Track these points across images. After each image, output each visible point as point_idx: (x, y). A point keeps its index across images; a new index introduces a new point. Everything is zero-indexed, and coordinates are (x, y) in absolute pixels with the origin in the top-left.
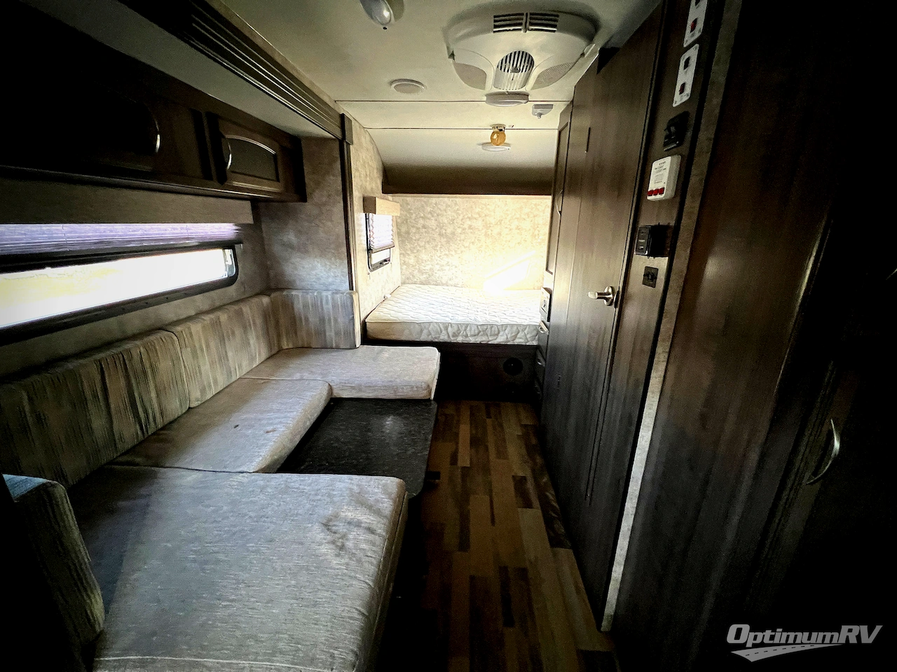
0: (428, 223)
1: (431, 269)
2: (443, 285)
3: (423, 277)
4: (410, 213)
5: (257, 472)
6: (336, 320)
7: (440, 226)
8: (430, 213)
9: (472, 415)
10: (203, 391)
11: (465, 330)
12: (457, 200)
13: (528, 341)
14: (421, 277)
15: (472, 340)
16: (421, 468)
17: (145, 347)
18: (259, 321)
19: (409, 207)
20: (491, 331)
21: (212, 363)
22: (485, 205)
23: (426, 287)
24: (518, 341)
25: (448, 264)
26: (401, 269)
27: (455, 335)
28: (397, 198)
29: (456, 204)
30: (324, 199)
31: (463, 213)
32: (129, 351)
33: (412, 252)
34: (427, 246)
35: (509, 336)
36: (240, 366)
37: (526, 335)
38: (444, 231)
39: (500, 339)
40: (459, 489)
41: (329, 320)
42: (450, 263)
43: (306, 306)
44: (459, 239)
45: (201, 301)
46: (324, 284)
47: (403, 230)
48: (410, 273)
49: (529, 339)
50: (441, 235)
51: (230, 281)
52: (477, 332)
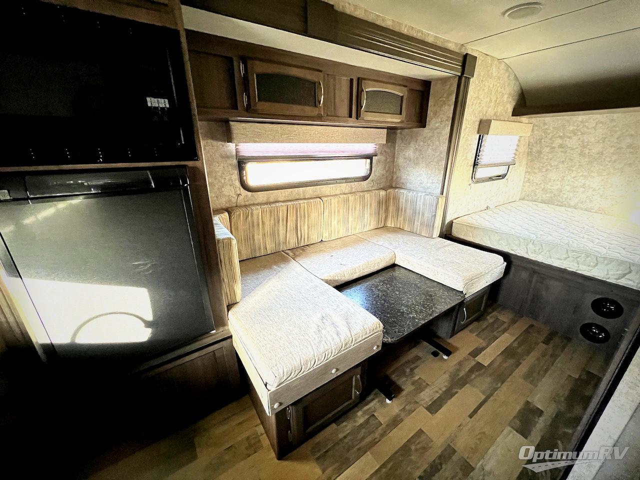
0: (568, 142)
1: (559, 189)
2: (570, 206)
3: (546, 197)
4: (545, 133)
5: (322, 280)
6: (423, 214)
9: (527, 331)
10: (330, 234)
14: (544, 196)
16: (409, 328)
17: (307, 205)
18: (374, 205)
19: (546, 127)
21: (338, 222)
25: (584, 186)
26: (523, 186)
30: (437, 125)
32: (300, 205)
33: (540, 170)
36: (355, 228)
38: (587, 151)
40: (462, 374)
41: (419, 213)
43: (407, 201)
45: (344, 187)
46: (424, 188)
47: (535, 150)
48: (532, 191)
51: (365, 178)
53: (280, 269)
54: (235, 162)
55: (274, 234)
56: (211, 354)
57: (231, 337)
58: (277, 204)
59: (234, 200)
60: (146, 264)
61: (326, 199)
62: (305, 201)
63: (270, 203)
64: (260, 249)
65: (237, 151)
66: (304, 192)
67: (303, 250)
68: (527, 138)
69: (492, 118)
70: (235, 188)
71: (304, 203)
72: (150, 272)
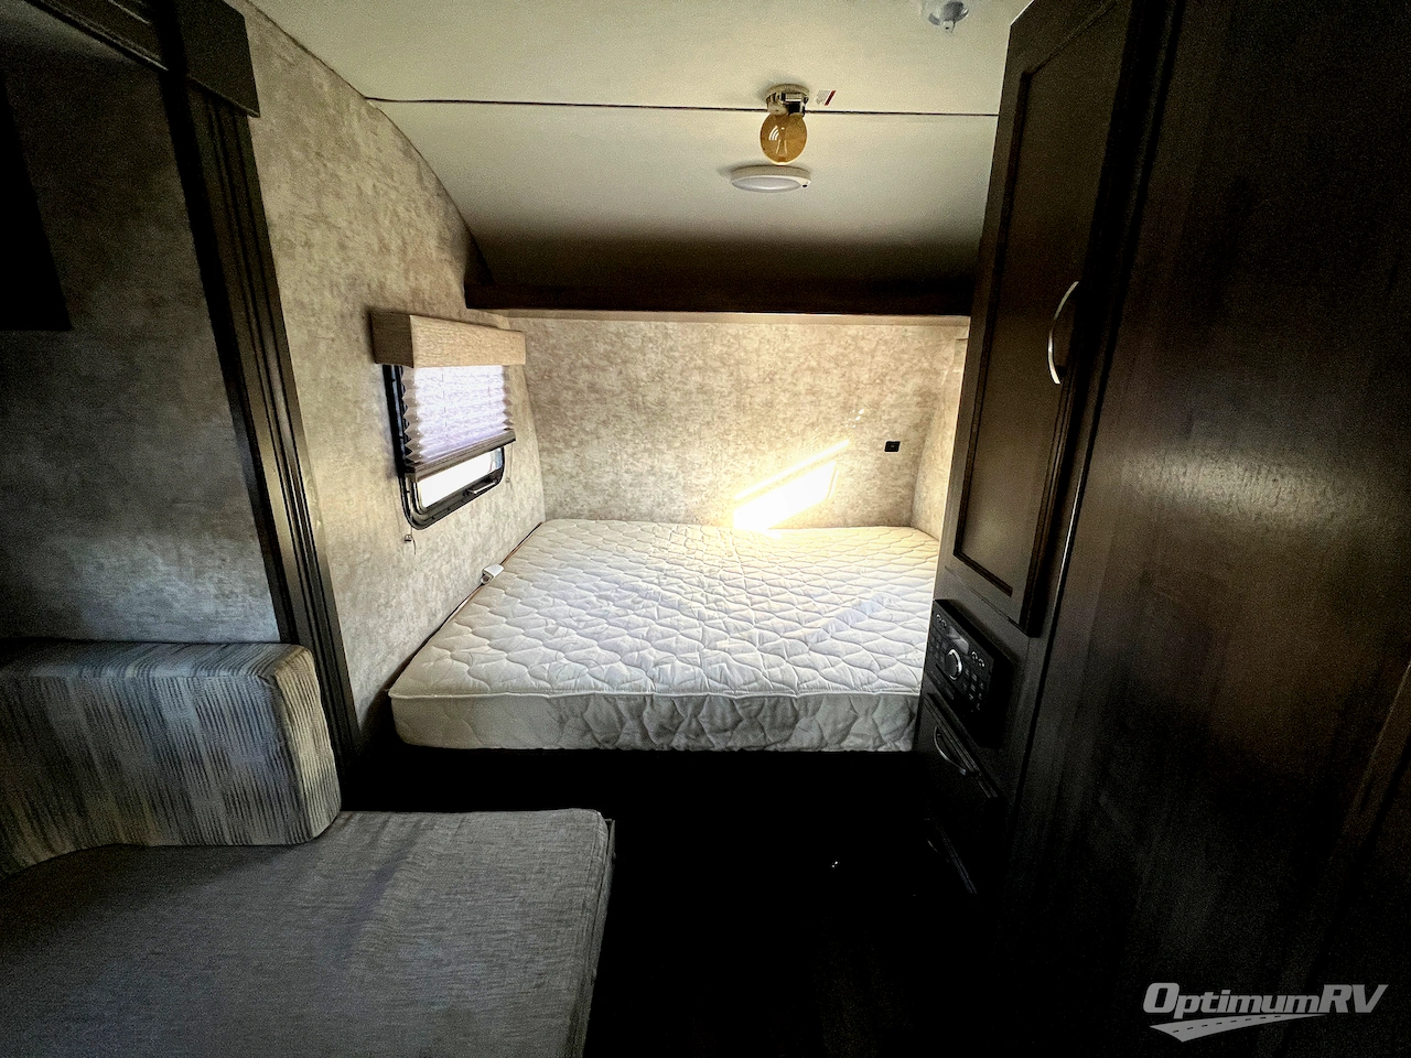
0: (602, 380)
1: (613, 483)
2: (642, 518)
3: (596, 502)
4: (554, 355)
6: (221, 760)
7: (631, 386)
8: (606, 356)
11: (695, 715)
12: (670, 325)
13: (883, 743)
14: (591, 500)
15: (718, 744)
19: (553, 341)
20: (774, 717)
22: (736, 337)
23: (602, 526)
24: (852, 743)
25: (652, 471)
26: (545, 483)
27: (666, 730)
28: (520, 320)
29: (666, 336)
30: (136, 318)
31: (683, 357)
33: (569, 445)
34: (603, 431)
35: (827, 733)
37: (876, 727)
39: (804, 738)
41: (196, 758)
42: (657, 469)
44: (675, 415)
47: (543, 396)
48: (566, 491)
49: (885, 739)
50: (633, 406)
52: (729, 720)
68: (520, 370)
69: (410, 308)
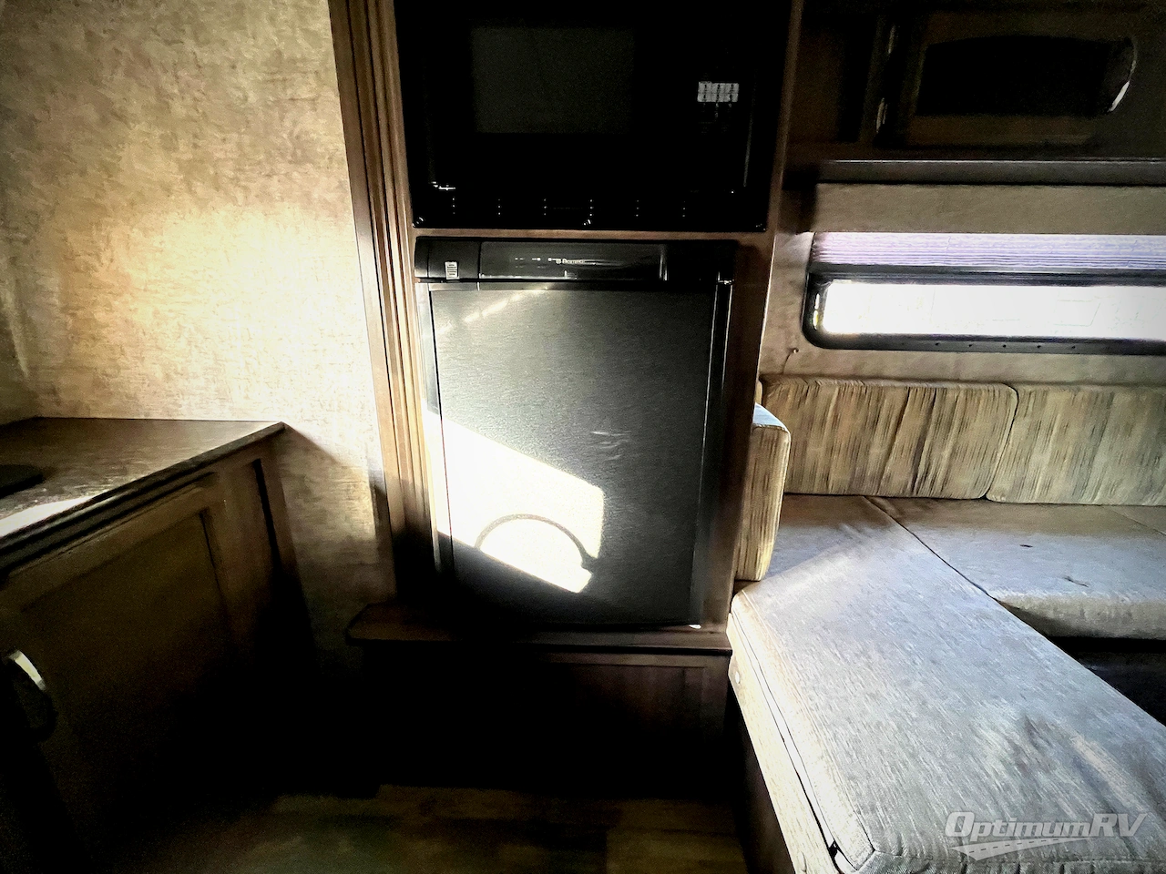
5: (1002, 604)
10: (1019, 485)
17: (966, 394)
32: (945, 391)
36: (1109, 490)
53: (860, 536)
54: (801, 276)
55: (857, 450)
56: (679, 671)
57: (728, 654)
58: (883, 383)
59: (779, 360)
60: (615, 440)
61: (1029, 388)
62: (963, 386)
63: (862, 378)
64: (813, 476)
65: (814, 251)
66: (958, 363)
67: (923, 507)
70: (789, 334)
71: (959, 389)
72: (617, 457)
